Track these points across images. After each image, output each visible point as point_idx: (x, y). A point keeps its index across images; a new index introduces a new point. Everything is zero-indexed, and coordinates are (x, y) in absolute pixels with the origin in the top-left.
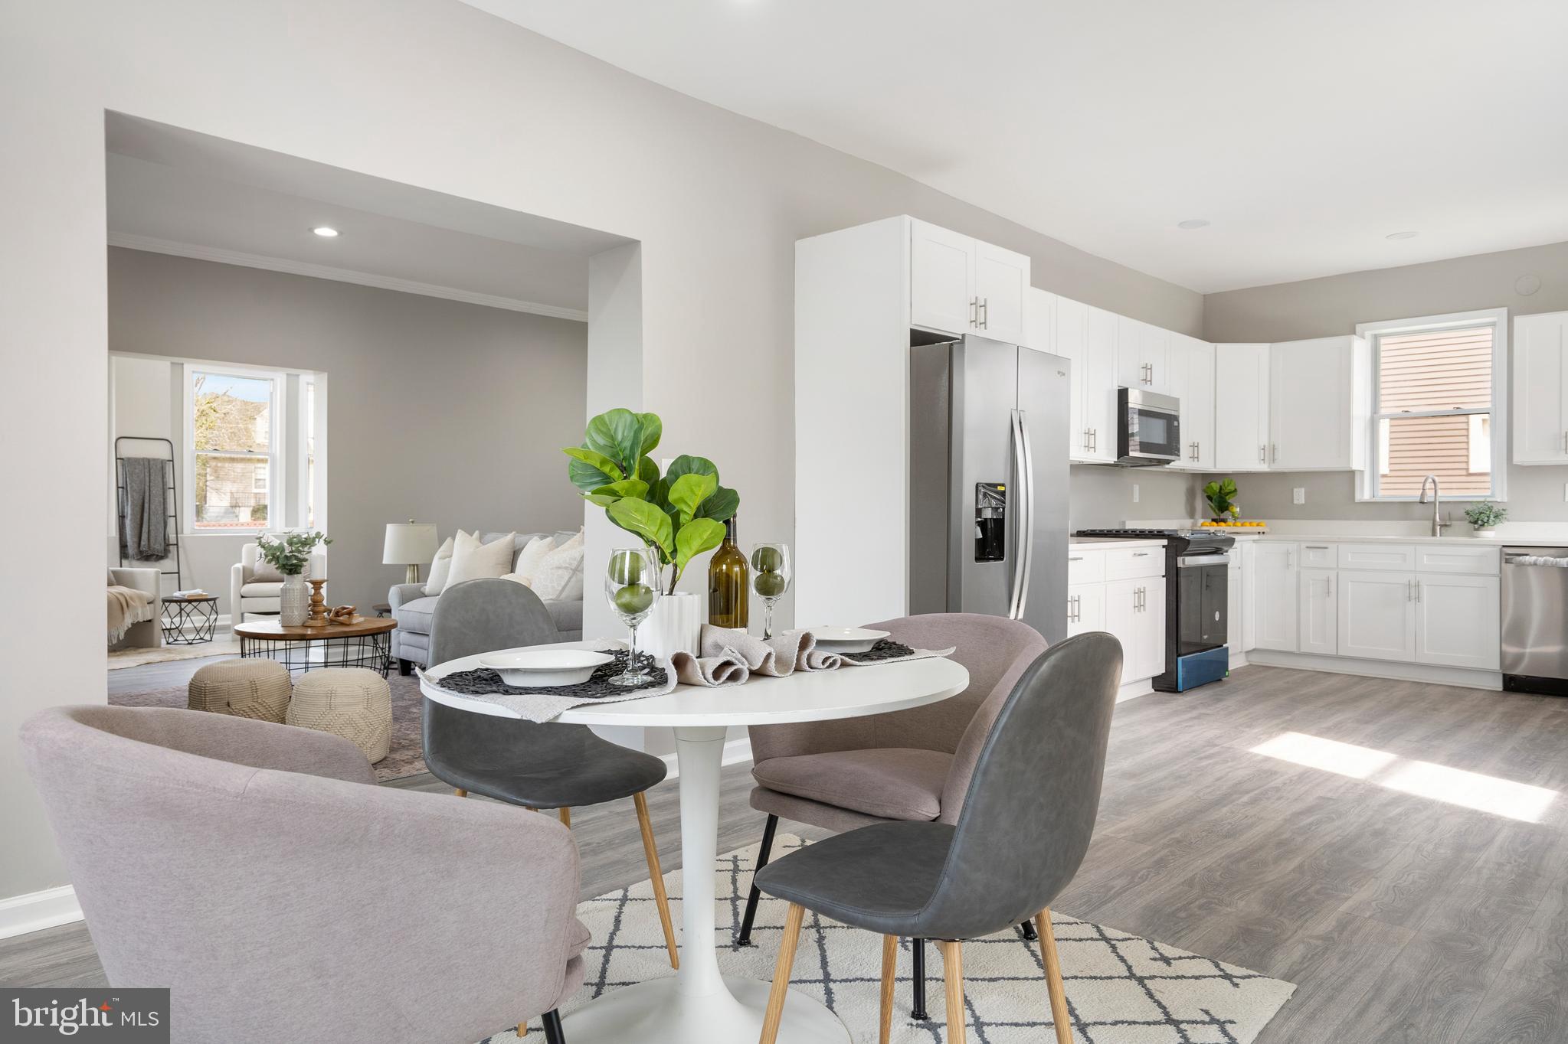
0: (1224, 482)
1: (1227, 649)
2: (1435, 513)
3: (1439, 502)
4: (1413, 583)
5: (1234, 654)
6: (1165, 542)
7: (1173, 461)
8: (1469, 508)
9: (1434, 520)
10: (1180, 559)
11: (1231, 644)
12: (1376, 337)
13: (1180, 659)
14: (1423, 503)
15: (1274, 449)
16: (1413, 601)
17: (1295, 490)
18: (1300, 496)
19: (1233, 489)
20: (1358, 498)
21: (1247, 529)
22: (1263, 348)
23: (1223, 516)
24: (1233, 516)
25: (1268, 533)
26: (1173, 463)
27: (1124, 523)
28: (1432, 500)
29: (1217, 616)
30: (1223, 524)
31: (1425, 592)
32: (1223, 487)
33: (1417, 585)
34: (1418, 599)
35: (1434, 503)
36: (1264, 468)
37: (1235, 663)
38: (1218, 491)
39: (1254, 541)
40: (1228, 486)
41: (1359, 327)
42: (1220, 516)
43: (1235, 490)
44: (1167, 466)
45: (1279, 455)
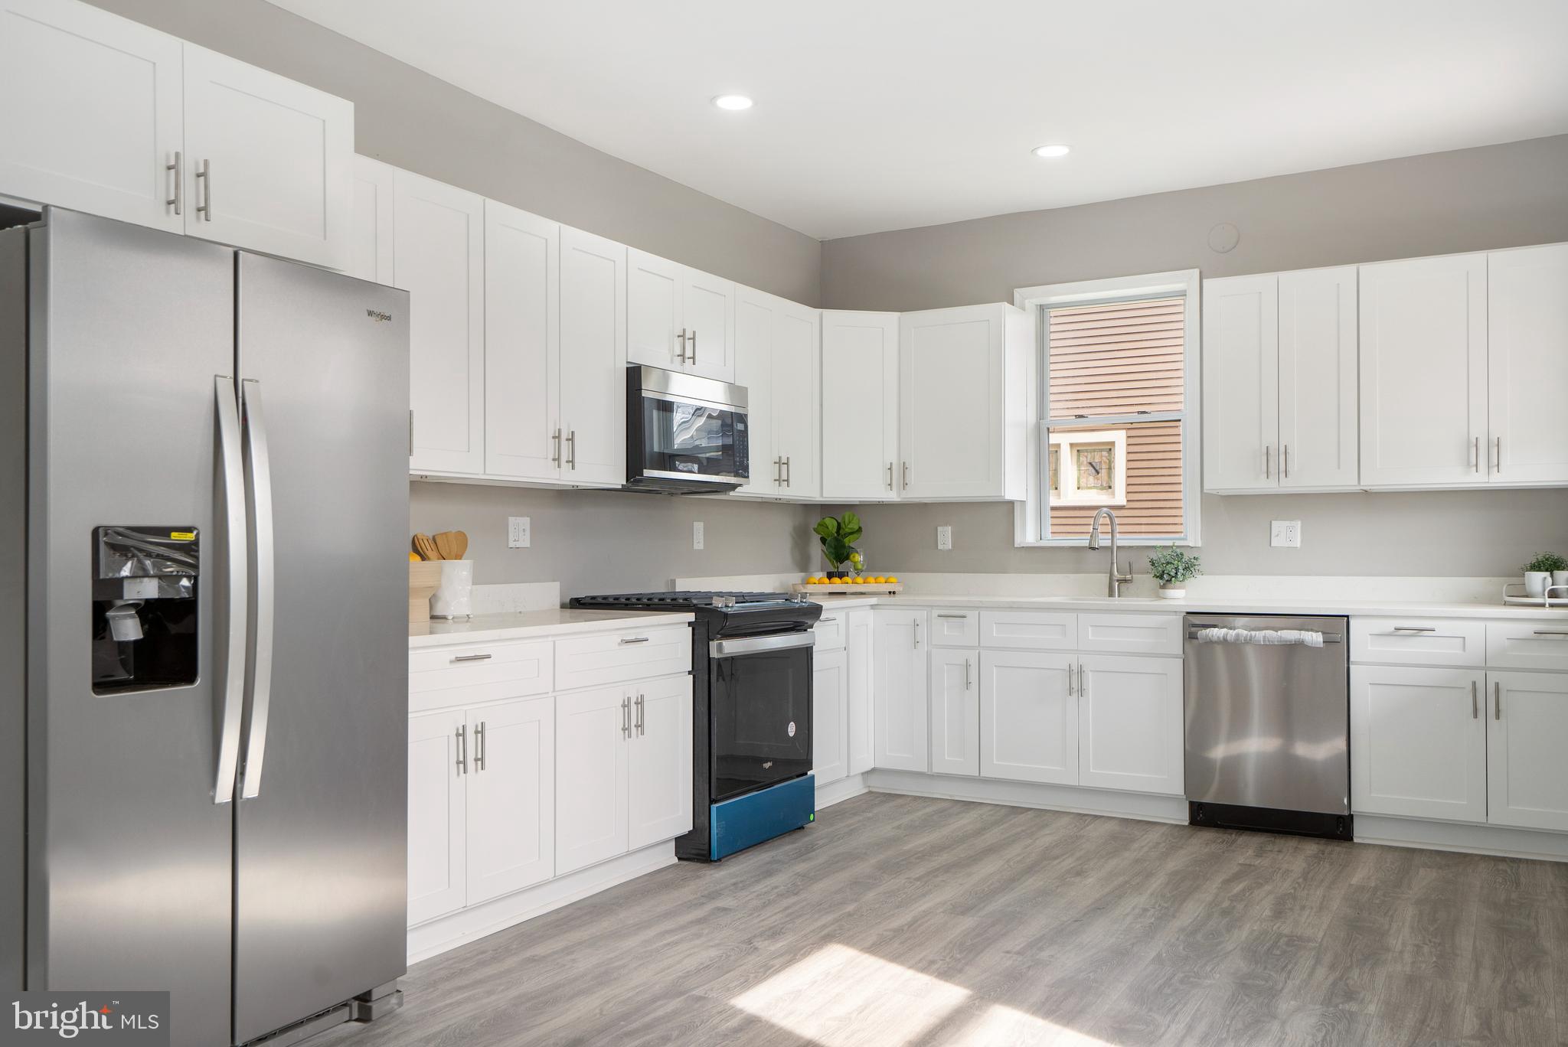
0: (844, 518)
1: (813, 777)
2: (1112, 563)
3: (1118, 547)
4: (1075, 668)
5: (822, 787)
6: (691, 617)
7: (740, 485)
8: (1154, 556)
9: (1111, 574)
10: (714, 644)
11: (822, 770)
12: (1042, 308)
13: (714, 807)
14: (1094, 549)
15: (905, 468)
16: (1075, 695)
17: (940, 529)
18: (945, 537)
19: (856, 527)
20: (1019, 541)
21: (871, 587)
22: (888, 320)
23: (842, 568)
24: (856, 569)
25: (901, 593)
26: (739, 489)
27: (673, 582)
28: (1108, 543)
29: (792, 730)
31: (1090, 681)
32: (843, 525)
33: (1081, 672)
34: (1081, 691)
35: (1110, 549)
36: (892, 496)
37: (822, 802)
38: (835, 530)
39: (873, 607)
40: (851, 522)
41: (1018, 293)
42: (837, 568)
43: (860, 528)
44: (732, 493)
45: (911, 477)
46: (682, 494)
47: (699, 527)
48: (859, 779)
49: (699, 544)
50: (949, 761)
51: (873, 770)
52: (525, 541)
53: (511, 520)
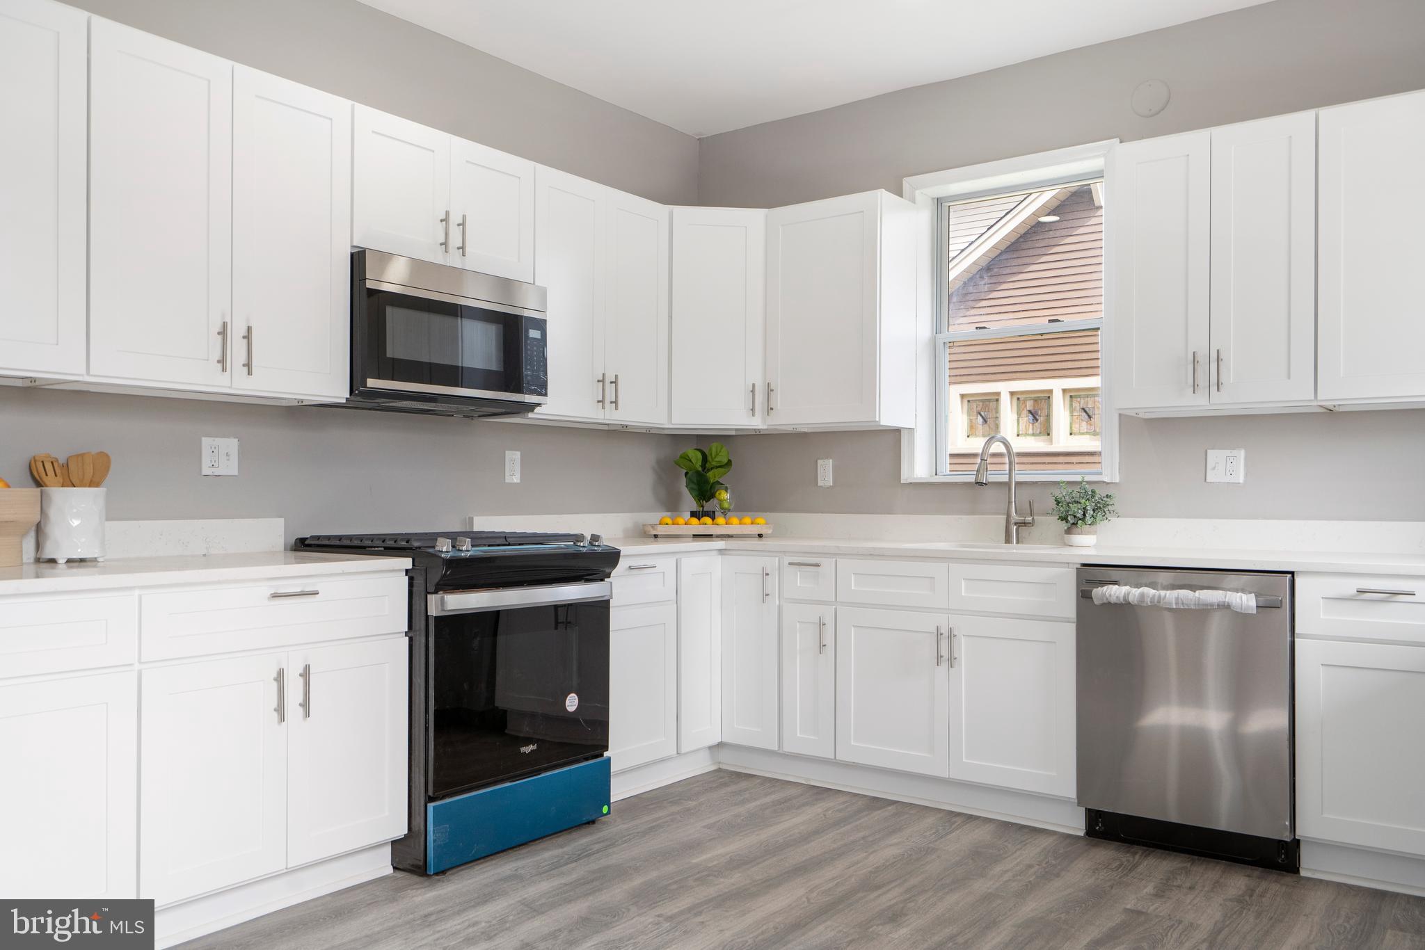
0: (711, 450)
1: (609, 759)
2: (1010, 502)
3: (1018, 484)
4: (945, 631)
5: (623, 772)
6: (407, 563)
7: (539, 405)
8: (1058, 493)
9: (1008, 516)
10: (432, 599)
11: (620, 751)
12: (939, 202)
13: (431, 806)
14: (981, 484)
15: (770, 390)
16: (945, 665)
17: (820, 462)
18: (826, 472)
19: (725, 461)
20: (905, 477)
21: (735, 528)
22: (753, 218)
23: (708, 506)
24: (722, 508)
25: (768, 536)
26: (537, 410)
27: (471, 520)
28: (1005, 479)
29: (572, 703)
30: (707, 520)
31: (963, 648)
32: (709, 458)
33: (951, 636)
34: (952, 661)
35: (1008, 485)
36: (757, 423)
37: (619, 791)
38: (700, 463)
39: (721, 551)
40: (717, 454)
41: (907, 183)
42: (703, 506)
43: (729, 462)
44: (530, 415)
45: (778, 401)
46: (479, 416)
47: (513, 458)
48: (707, 753)
49: (514, 476)
50: (801, 739)
51: (721, 745)
52: (230, 467)
53: (206, 442)
